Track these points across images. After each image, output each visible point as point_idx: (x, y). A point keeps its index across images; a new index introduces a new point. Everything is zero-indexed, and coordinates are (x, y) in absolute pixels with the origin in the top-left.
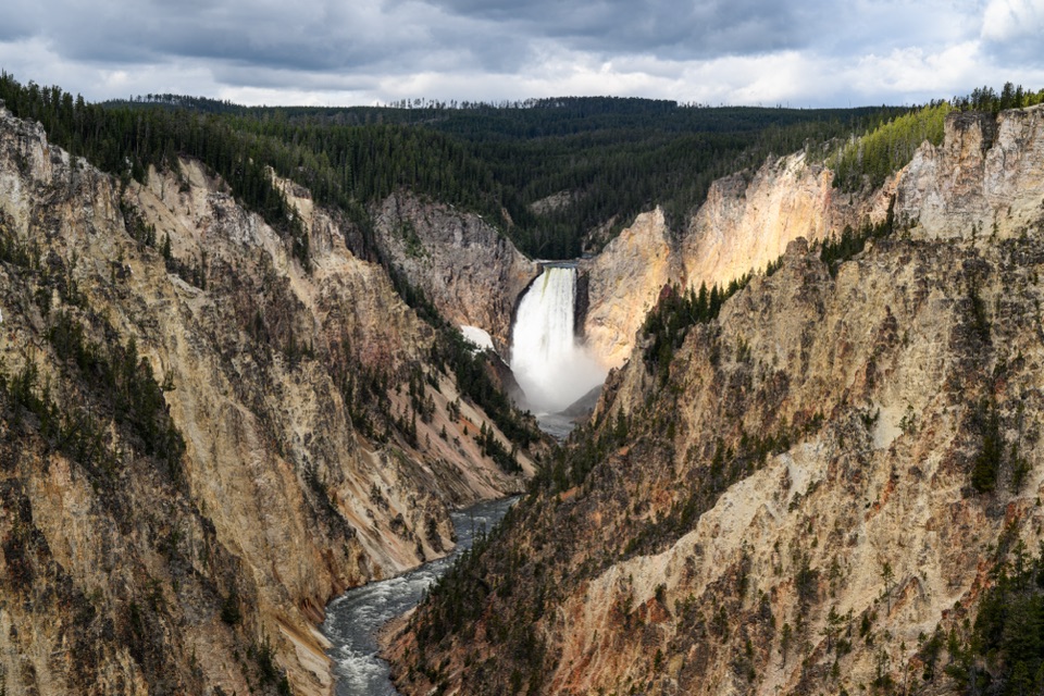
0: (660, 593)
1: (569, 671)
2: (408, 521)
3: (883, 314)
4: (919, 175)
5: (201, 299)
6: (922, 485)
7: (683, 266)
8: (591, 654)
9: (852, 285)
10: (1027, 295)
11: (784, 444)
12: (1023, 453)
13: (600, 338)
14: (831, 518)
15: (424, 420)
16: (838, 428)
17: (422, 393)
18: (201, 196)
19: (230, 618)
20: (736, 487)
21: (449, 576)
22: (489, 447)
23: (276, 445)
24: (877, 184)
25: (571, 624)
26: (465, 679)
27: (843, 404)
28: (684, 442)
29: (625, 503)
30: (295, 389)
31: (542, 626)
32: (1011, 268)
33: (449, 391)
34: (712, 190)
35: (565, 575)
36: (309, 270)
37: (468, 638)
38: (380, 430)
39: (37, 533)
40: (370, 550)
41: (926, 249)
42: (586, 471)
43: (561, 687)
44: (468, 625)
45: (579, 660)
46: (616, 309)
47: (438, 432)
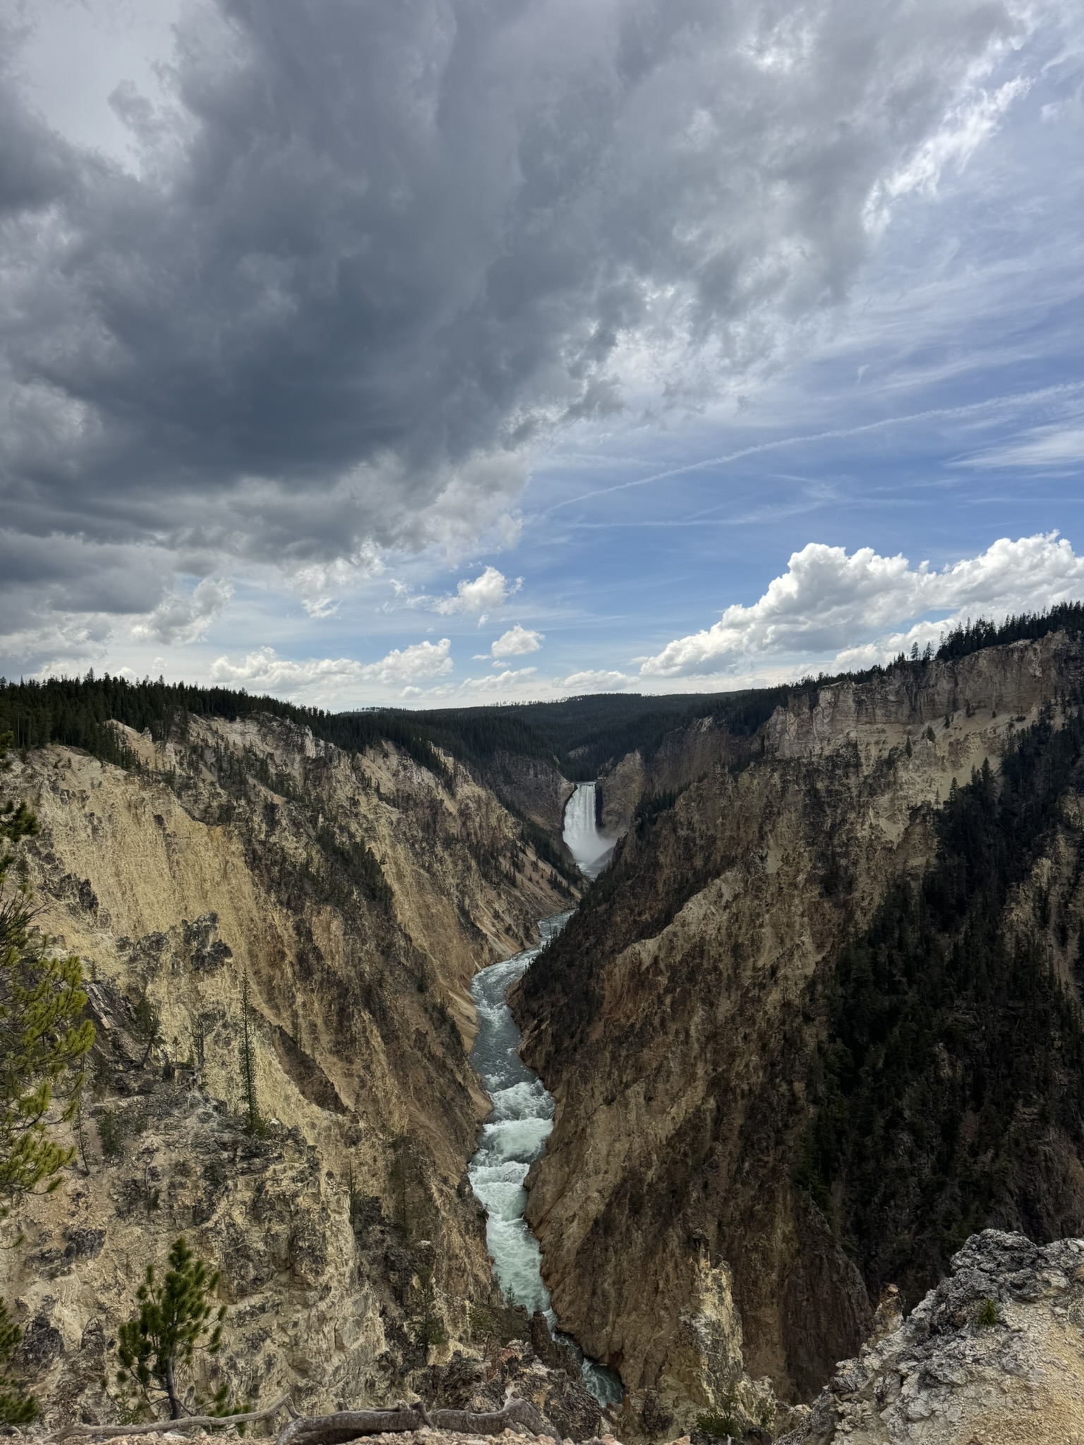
0: (656, 959)
1: (609, 1007)
2: (514, 928)
3: (765, 800)
5: (395, 815)
6: (796, 892)
7: (653, 781)
8: (620, 996)
9: (746, 785)
10: (843, 785)
11: (718, 875)
12: (852, 869)
13: (611, 822)
14: (748, 913)
15: (519, 871)
16: (746, 863)
17: (517, 856)
18: (394, 760)
19: (422, 989)
20: (693, 899)
21: (540, 957)
22: (554, 884)
23: (442, 891)
24: (754, 730)
25: (608, 980)
27: (747, 849)
28: (661, 875)
29: (632, 911)
30: (449, 860)
31: (593, 982)
32: (833, 771)
33: (531, 855)
35: (603, 953)
36: (453, 795)
37: (552, 992)
38: (495, 879)
39: (316, 948)
40: (495, 946)
41: (785, 763)
42: (610, 895)
43: (606, 1016)
44: (552, 985)
45: (614, 1001)
46: (617, 806)
47: (527, 878)
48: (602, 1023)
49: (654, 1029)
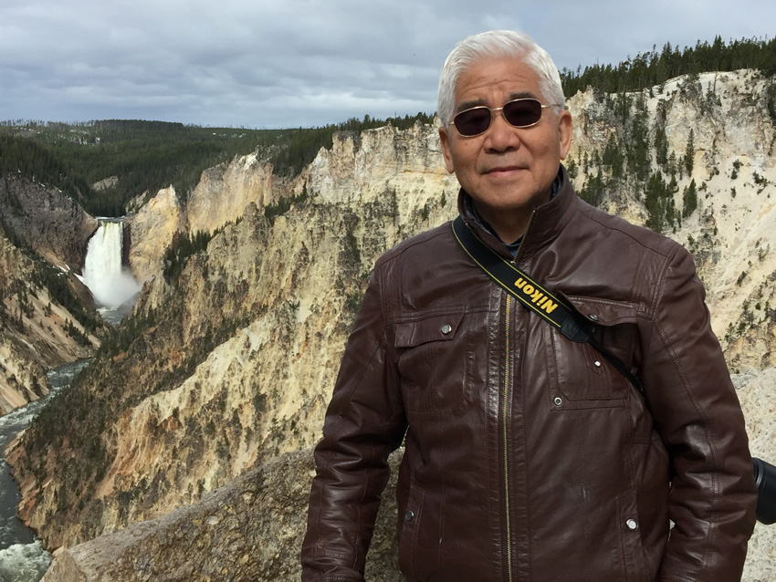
0: (176, 413)
1: (121, 463)
2: (18, 378)
3: (301, 246)
4: (320, 167)
6: (323, 342)
7: (187, 220)
8: (134, 450)
9: (283, 230)
10: (379, 234)
11: (246, 322)
13: (139, 264)
14: (273, 364)
15: (28, 317)
16: (276, 311)
17: (26, 301)
20: (219, 348)
21: (46, 411)
22: (72, 332)
24: (298, 172)
25: (122, 434)
26: (56, 472)
27: (279, 299)
28: (189, 323)
29: (154, 361)
31: (104, 436)
32: (370, 219)
33: (44, 298)
34: (203, 175)
35: (118, 406)
37: (58, 447)
41: (324, 209)
42: (129, 343)
43: (117, 472)
44: (58, 440)
45: (128, 456)
46: (148, 246)
47: (37, 324)
48: (113, 479)
49: (168, 485)
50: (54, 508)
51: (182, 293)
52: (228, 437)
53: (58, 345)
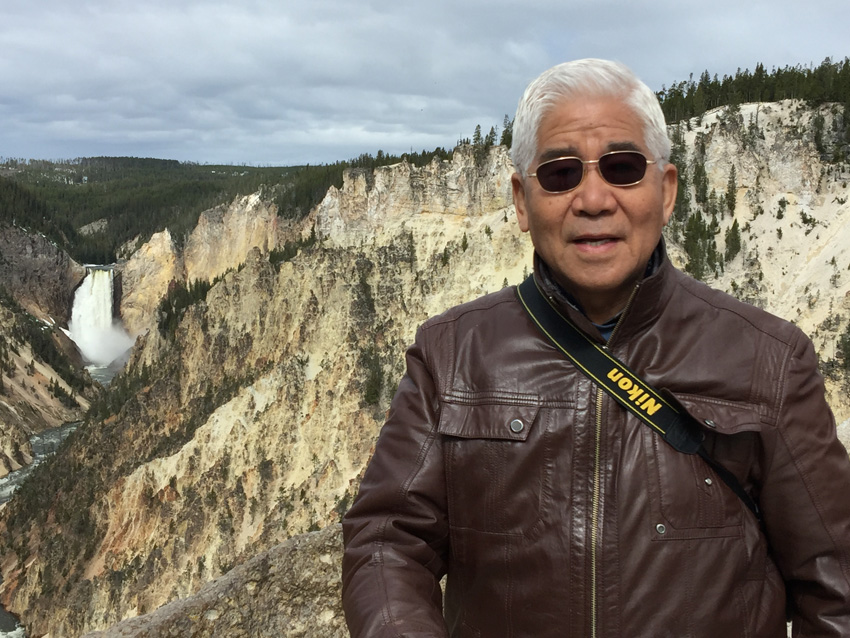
0: (173, 482)
1: (113, 538)
3: (309, 295)
4: (329, 207)
6: (335, 402)
7: (184, 267)
8: (127, 525)
9: (290, 277)
10: (395, 281)
11: (250, 380)
13: (131, 316)
14: (280, 426)
15: (9, 376)
16: (283, 368)
17: (6, 357)
20: (220, 409)
21: (29, 481)
22: (58, 392)
24: (305, 213)
25: (114, 506)
26: (40, 550)
27: (286, 353)
28: (186, 381)
29: (148, 425)
31: (94, 509)
32: (385, 264)
33: (26, 355)
34: (201, 218)
35: (109, 475)
37: (43, 522)
41: (335, 254)
42: (121, 405)
43: (108, 549)
44: (43, 513)
45: (120, 530)
46: (141, 297)
47: (19, 384)
48: (104, 557)
49: (165, 563)
50: (39, 590)
51: (179, 348)
52: (231, 508)
53: (42, 407)
